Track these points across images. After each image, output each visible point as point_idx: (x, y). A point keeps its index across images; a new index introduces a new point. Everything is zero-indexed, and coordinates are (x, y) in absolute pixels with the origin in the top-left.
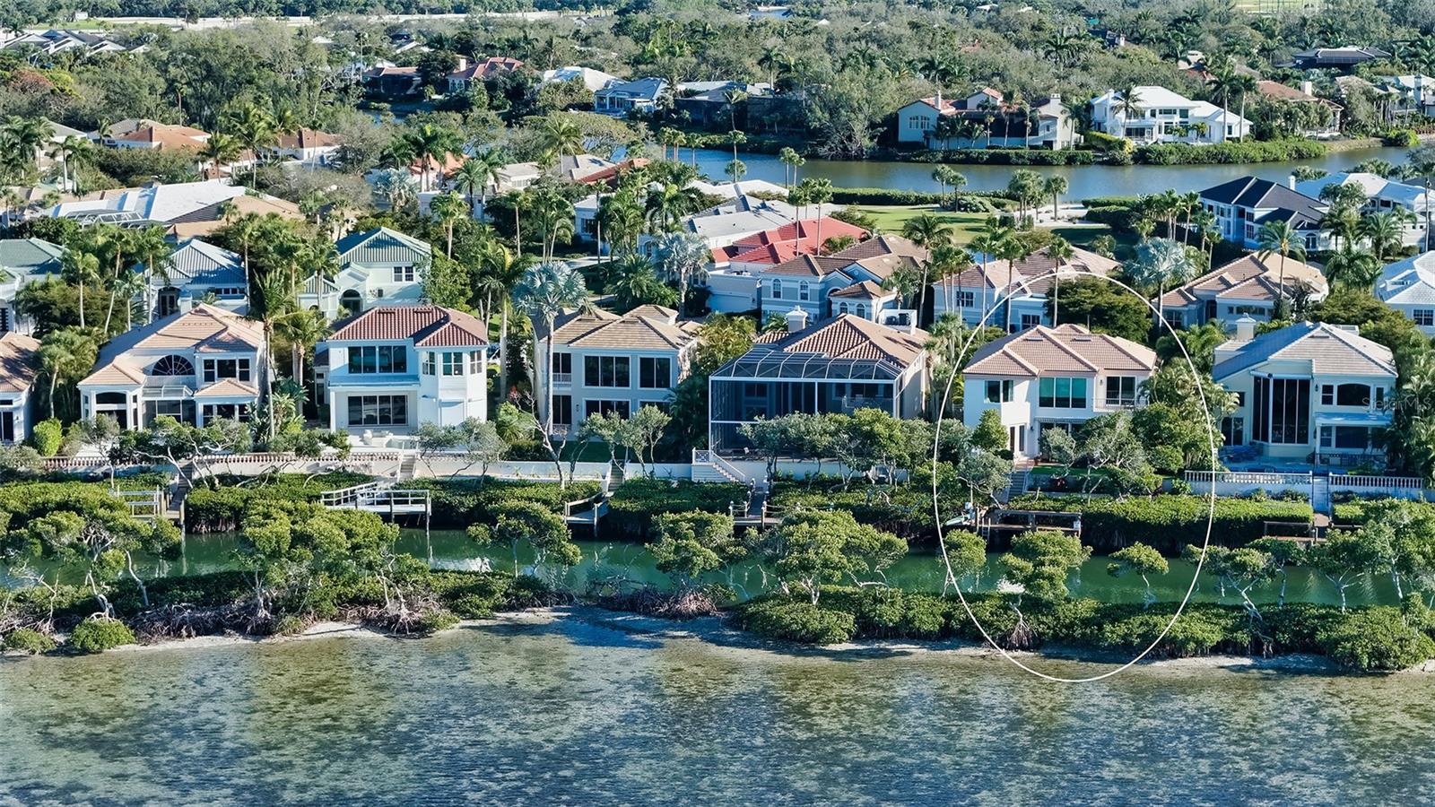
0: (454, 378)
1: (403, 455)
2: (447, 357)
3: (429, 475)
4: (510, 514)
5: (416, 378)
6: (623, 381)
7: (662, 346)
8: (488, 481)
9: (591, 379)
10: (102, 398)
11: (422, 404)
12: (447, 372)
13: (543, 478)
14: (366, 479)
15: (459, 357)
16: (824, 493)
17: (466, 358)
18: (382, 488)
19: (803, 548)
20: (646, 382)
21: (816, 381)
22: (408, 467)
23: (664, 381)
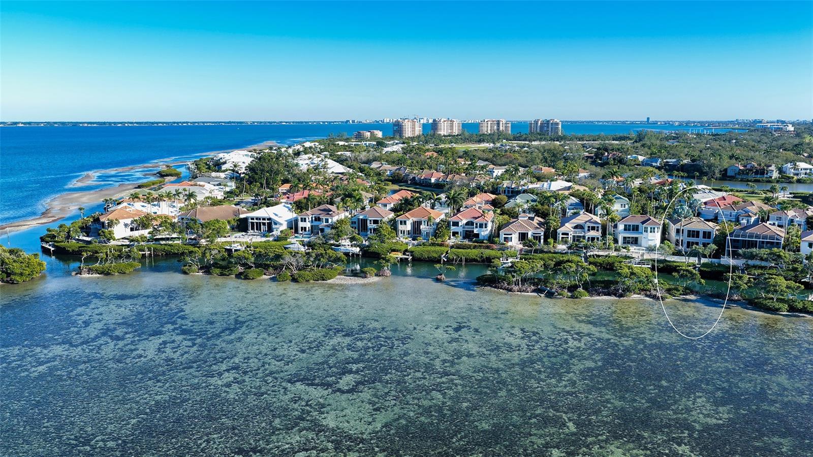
0: (652, 234)
1: (641, 252)
2: (651, 228)
3: (649, 258)
4: (684, 270)
5: (642, 233)
6: (698, 237)
7: (709, 228)
8: (666, 260)
9: (689, 236)
10: (563, 234)
11: (643, 240)
12: (651, 232)
13: (679, 260)
14: (633, 258)
15: (654, 228)
16: (762, 270)
17: (656, 229)
18: (637, 260)
19: (774, 286)
20: (704, 237)
21: (758, 240)
22: (642, 255)
23: (709, 237)
